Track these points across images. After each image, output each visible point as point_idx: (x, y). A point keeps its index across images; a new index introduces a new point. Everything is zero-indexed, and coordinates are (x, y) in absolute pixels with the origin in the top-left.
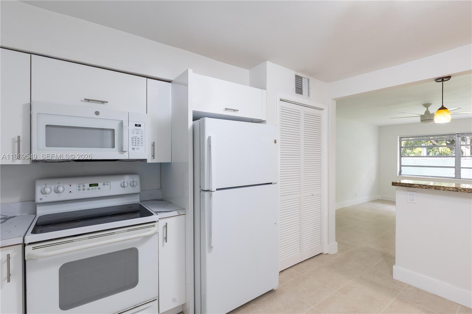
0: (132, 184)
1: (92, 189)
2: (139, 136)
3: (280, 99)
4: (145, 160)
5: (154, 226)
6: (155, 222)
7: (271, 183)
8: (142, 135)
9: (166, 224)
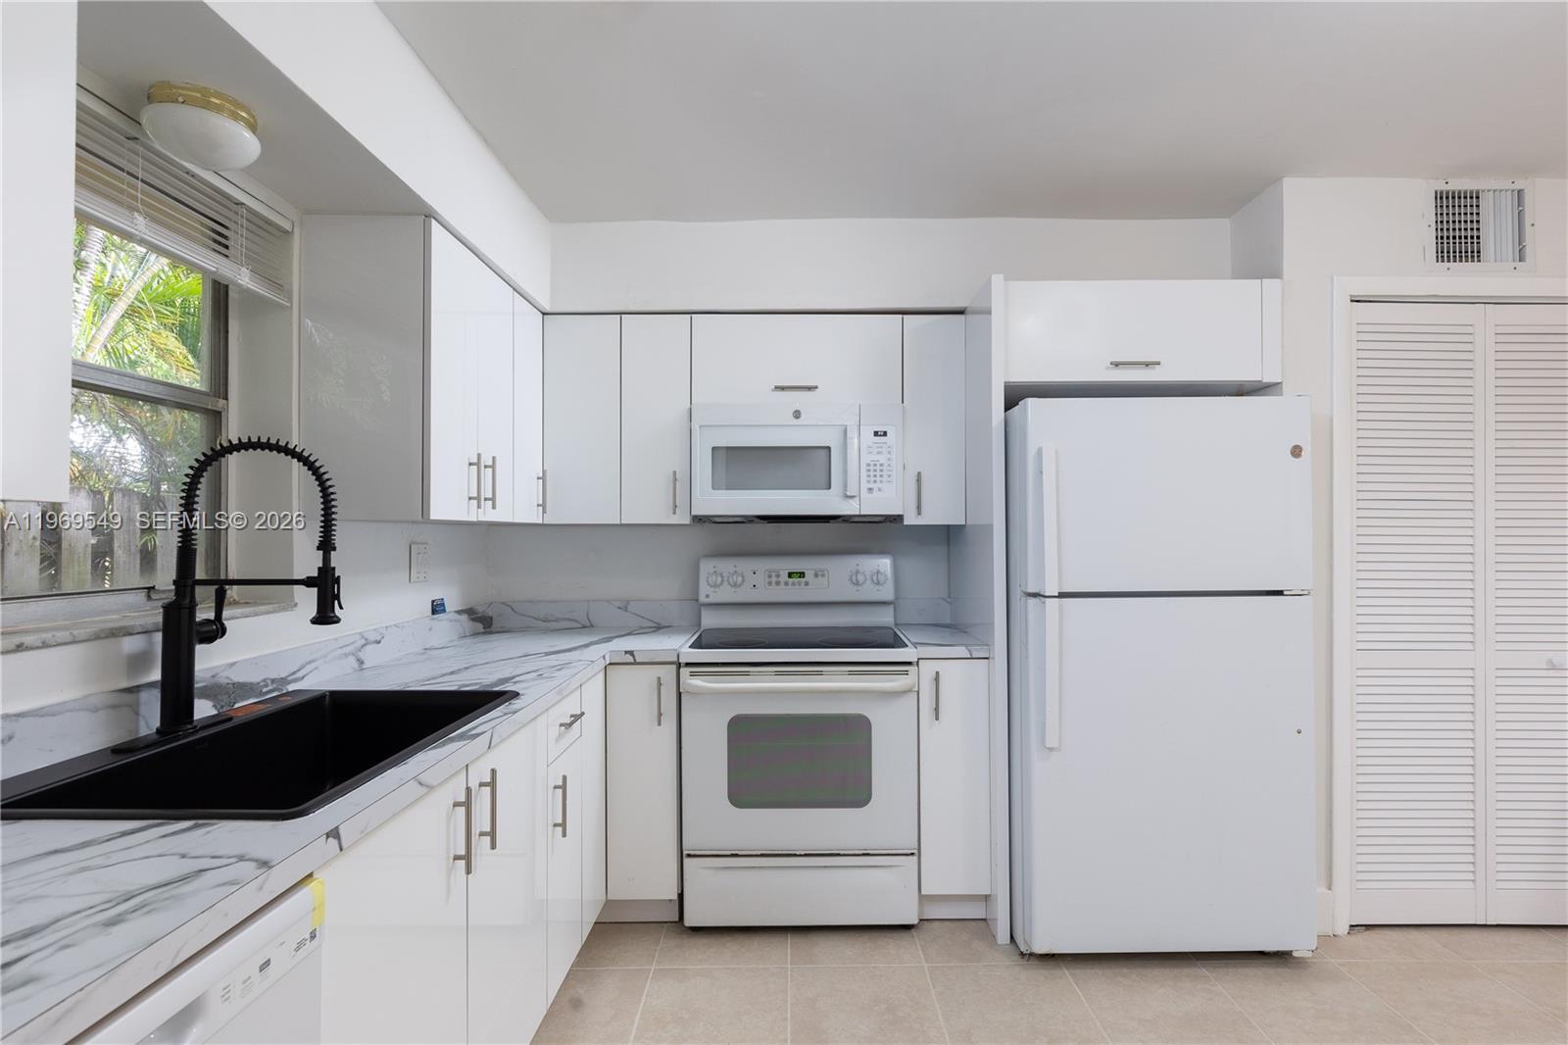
0: (875, 578)
1: (793, 584)
2: (882, 459)
3: (1351, 296)
4: (899, 518)
5: (906, 673)
6: (909, 663)
7: (1280, 593)
8: (889, 456)
9: (937, 673)
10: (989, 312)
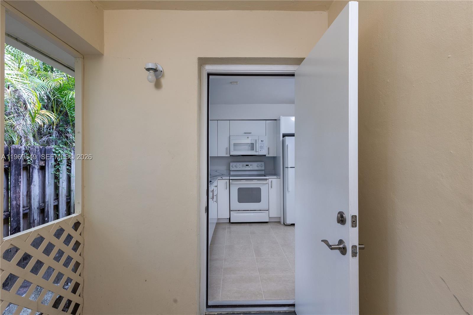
0: (261, 166)
1: (247, 167)
4: (265, 155)
5: (267, 181)
8: (264, 145)
9: (272, 181)
10: (280, 120)
